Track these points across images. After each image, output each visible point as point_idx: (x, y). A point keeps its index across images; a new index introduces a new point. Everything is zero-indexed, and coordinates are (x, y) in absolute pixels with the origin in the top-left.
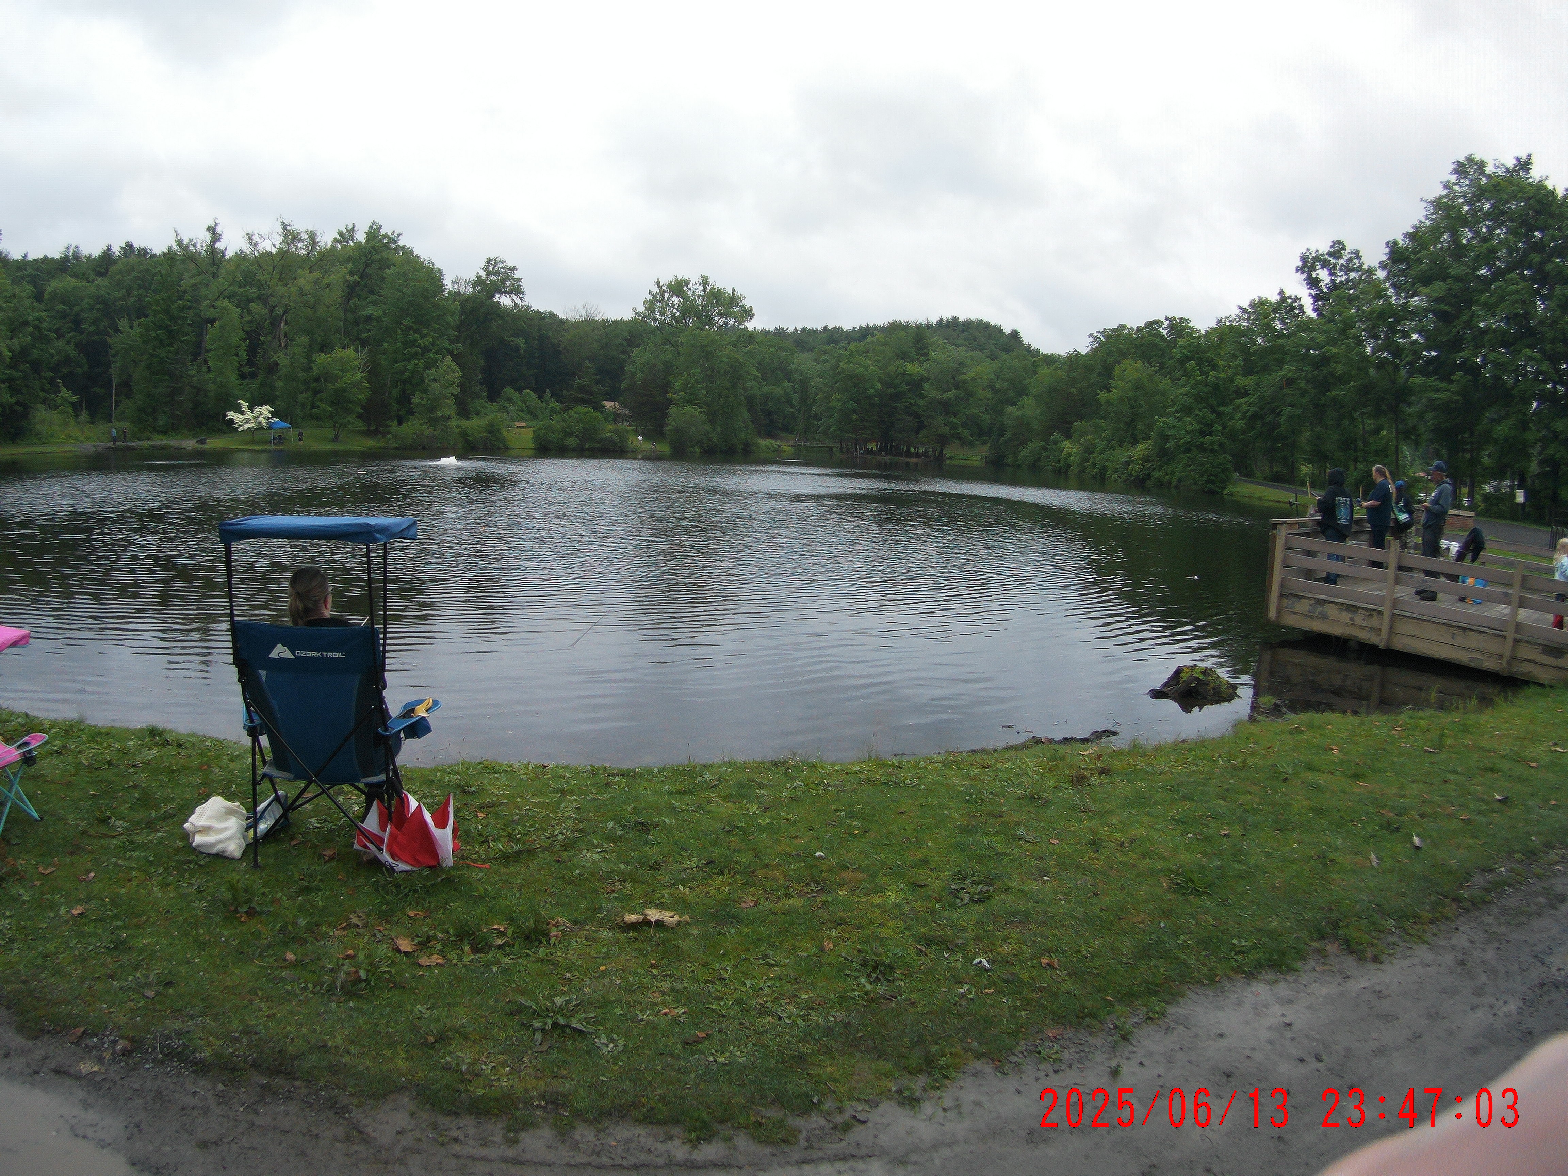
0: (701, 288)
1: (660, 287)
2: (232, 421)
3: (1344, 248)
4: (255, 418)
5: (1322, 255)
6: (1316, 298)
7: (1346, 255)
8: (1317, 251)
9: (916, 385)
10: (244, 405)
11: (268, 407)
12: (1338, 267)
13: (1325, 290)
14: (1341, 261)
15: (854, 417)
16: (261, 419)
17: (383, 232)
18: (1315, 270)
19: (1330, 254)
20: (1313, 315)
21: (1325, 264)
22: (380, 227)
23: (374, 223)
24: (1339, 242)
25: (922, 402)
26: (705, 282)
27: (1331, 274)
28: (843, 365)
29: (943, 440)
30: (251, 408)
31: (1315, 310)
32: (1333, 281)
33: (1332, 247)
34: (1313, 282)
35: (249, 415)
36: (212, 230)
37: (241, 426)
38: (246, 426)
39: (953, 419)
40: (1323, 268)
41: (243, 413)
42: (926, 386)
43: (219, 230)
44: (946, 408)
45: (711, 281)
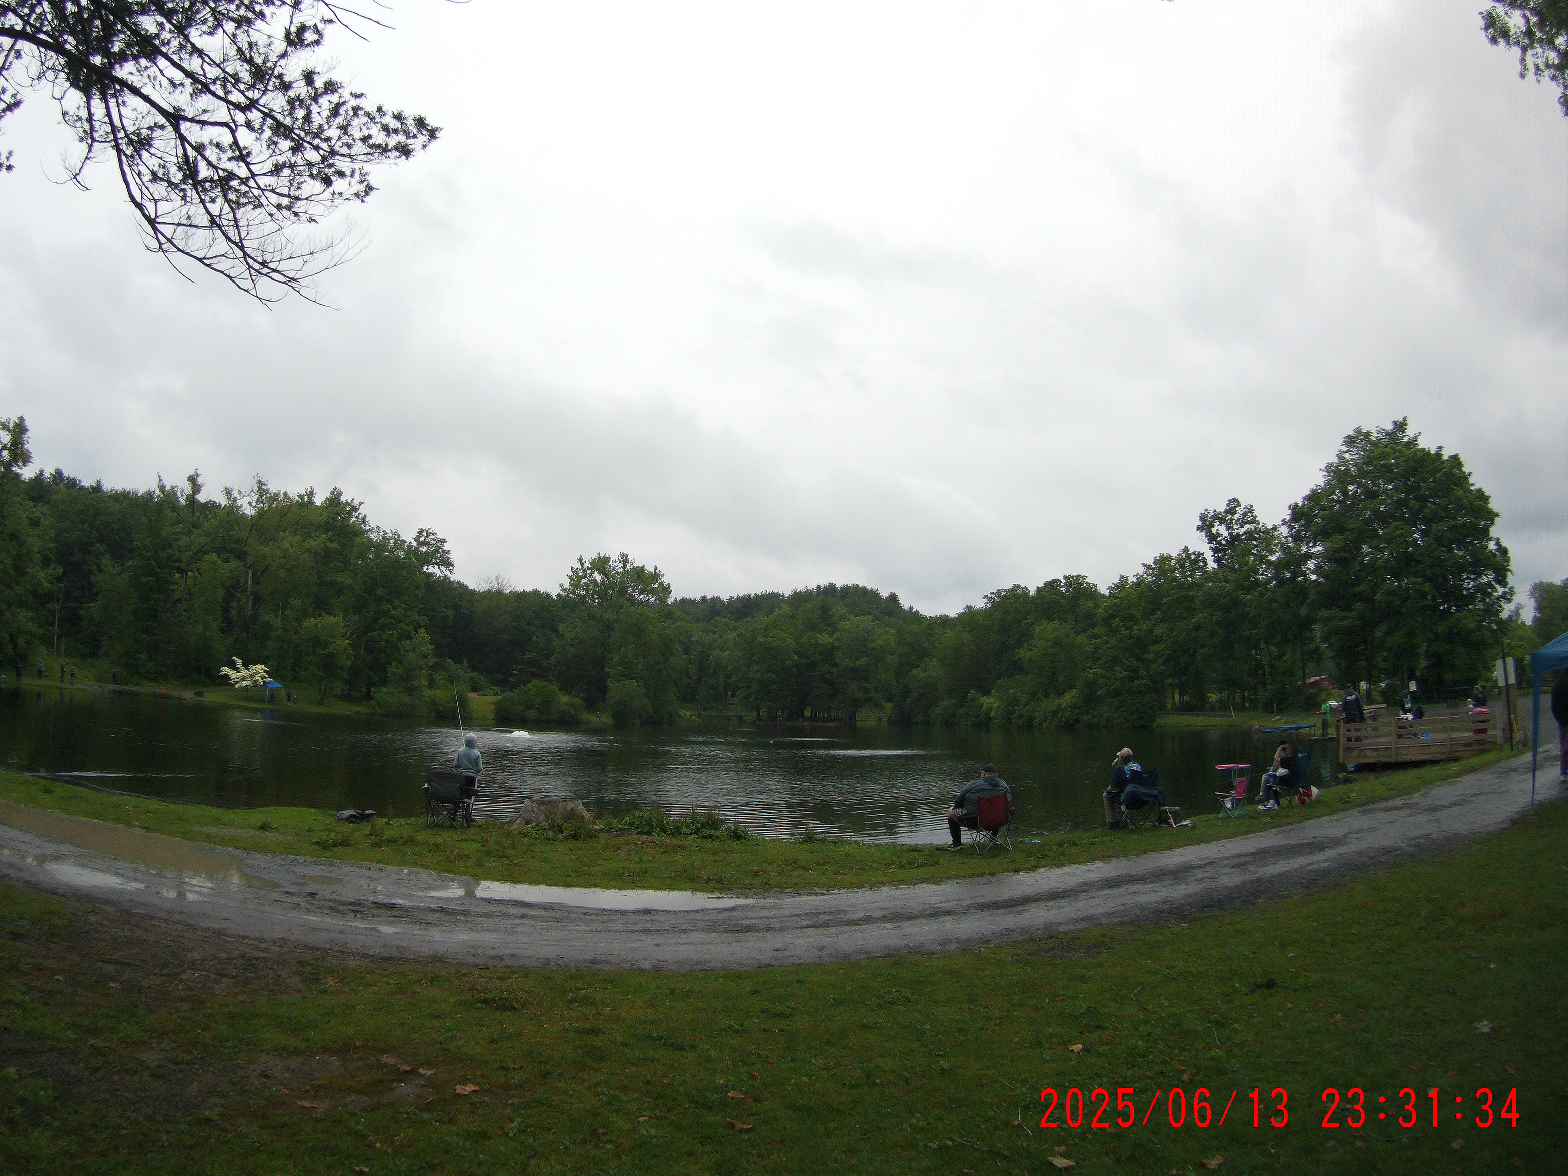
0: (621, 565)
1: (582, 564)
2: (226, 676)
3: (1239, 505)
4: (252, 676)
5: (1220, 513)
6: (1215, 550)
7: (1240, 510)
8: (1215, 511)
9: (829, 653)
10: (239, 662)
11: (263, 666)
12: (1234, 521)
13: (1224, 542)
14: (1236, 516)
15: (774, 687)
16: (257, 678)
17: (343, 499)
18: (1213, 526)
19: (1227, 512)
20: (1215, 566)
21: (1222, 521)
22: (340, 494)
23: (335, 489)
24: (1234, 500)
25: (835, 670)
26: (625, 559)
27: (1228, 528)
28: (760, 639)
29: (857, 704)
30: (246, 665)
31: (1214, 561)
32: (1230, 534)
33: (1228, 505)
34: (1212, 538)
35: (244, 673)
36: (193, 480)
37: (237, 682)
38: (245, 683)
39: (865, 684)
40: (1221, 524)
41: (237, 670)
42: (838, 654)
43: (200, 480)
44: (859, 674)
45: (630, 558)
